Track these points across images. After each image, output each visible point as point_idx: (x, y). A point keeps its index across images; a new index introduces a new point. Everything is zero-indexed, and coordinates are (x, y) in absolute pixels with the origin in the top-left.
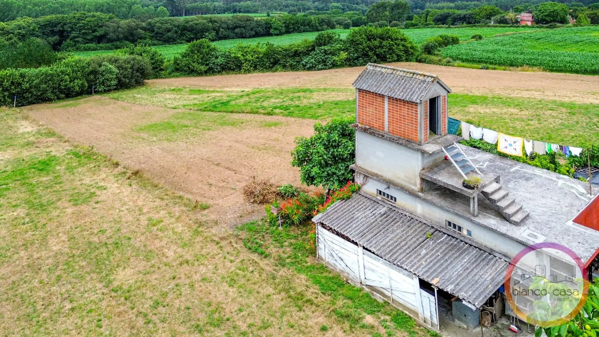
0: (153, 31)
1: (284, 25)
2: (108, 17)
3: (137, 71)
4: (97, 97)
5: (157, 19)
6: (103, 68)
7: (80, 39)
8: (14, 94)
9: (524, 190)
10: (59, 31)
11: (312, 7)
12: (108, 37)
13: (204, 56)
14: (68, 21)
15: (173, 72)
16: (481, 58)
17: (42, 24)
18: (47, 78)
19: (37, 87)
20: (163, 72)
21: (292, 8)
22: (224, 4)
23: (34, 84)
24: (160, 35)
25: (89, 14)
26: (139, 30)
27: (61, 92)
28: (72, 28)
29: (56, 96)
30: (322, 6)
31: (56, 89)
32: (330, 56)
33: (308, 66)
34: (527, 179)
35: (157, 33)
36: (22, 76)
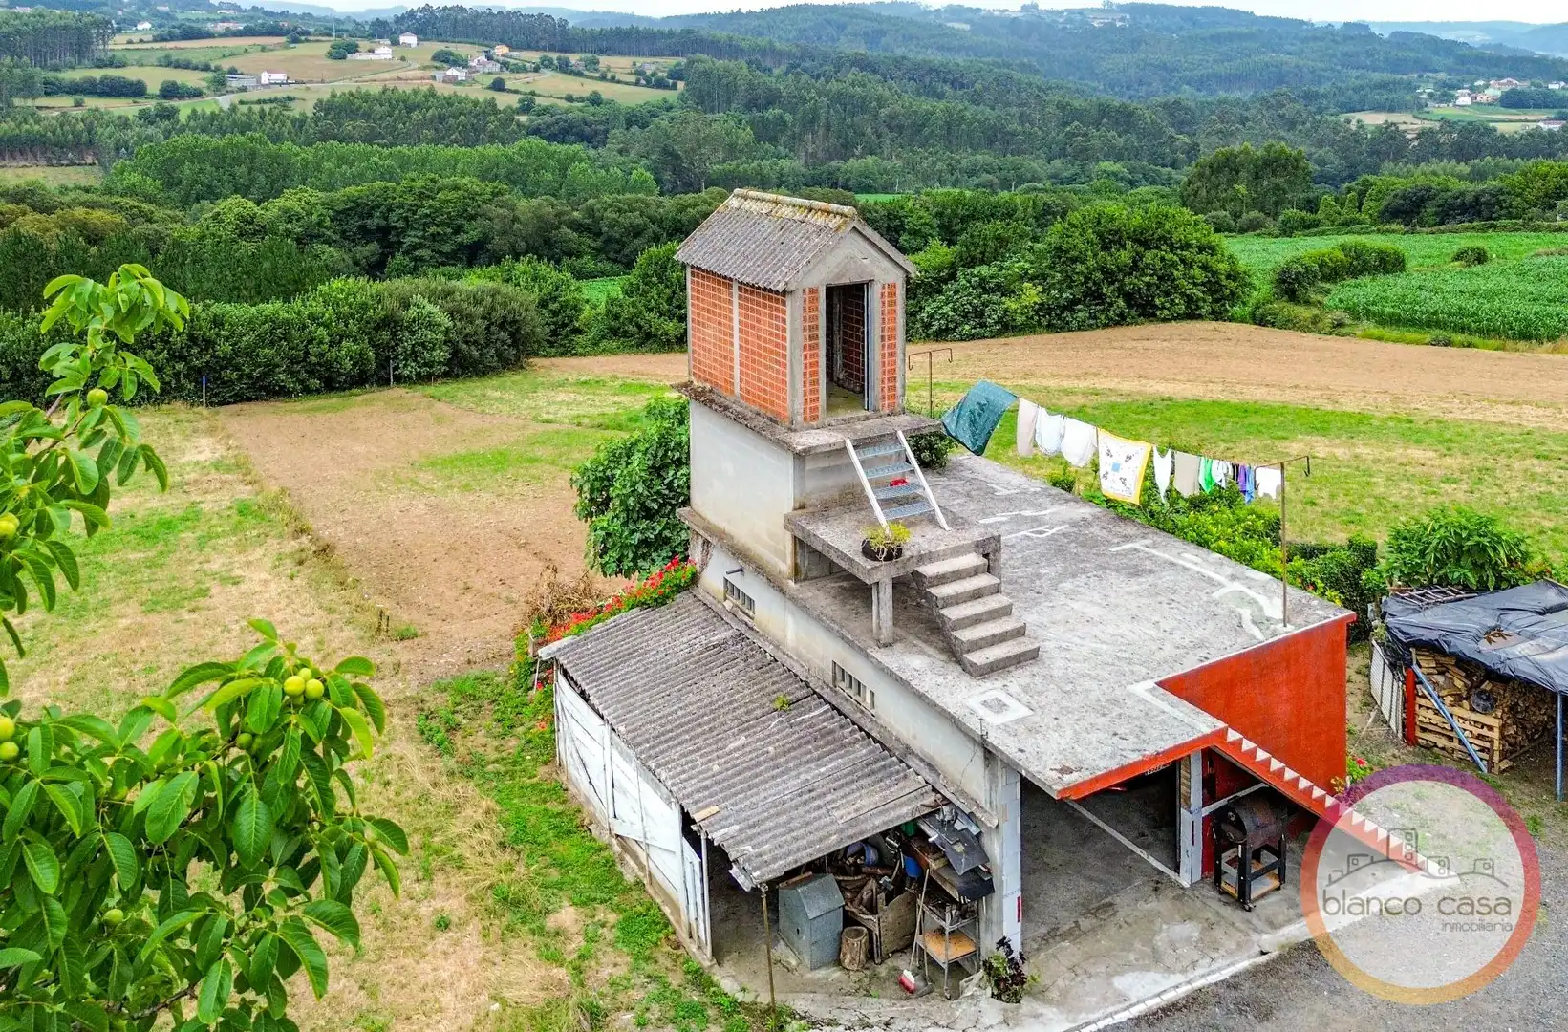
0: (599, 234)
1: (936, 222)
2: (489, 190)
3: (502, 326)
4: (396, 392)
5: (607, 198)
6: (412, 312)
7: (425, 253)
8: (199, 371)
9: (1097, 597)
10: (380, 229)
11: (1041, 173)
12: (490, 247)
13: (674, 293)
14: (398, 200)
15: (603, 338)
16: (1435, 313)
17: (341, 208)
18: (277, 332)
19: (250, 353)
20: (580, 339)
21: (986, 177)
22: (806, 164)
23: (242, 345)
24: (617, 247)
25: (446, 181)
26: (564, 229)
27: (311, 372)
28: (406, 219)
29: (302, 382)
30: (1072, 171)
31: (298, 363)
32: (995, 298)
33: (936, 326)
34: (1137, 572)
35: (609, 240)
36: (217, 322)
